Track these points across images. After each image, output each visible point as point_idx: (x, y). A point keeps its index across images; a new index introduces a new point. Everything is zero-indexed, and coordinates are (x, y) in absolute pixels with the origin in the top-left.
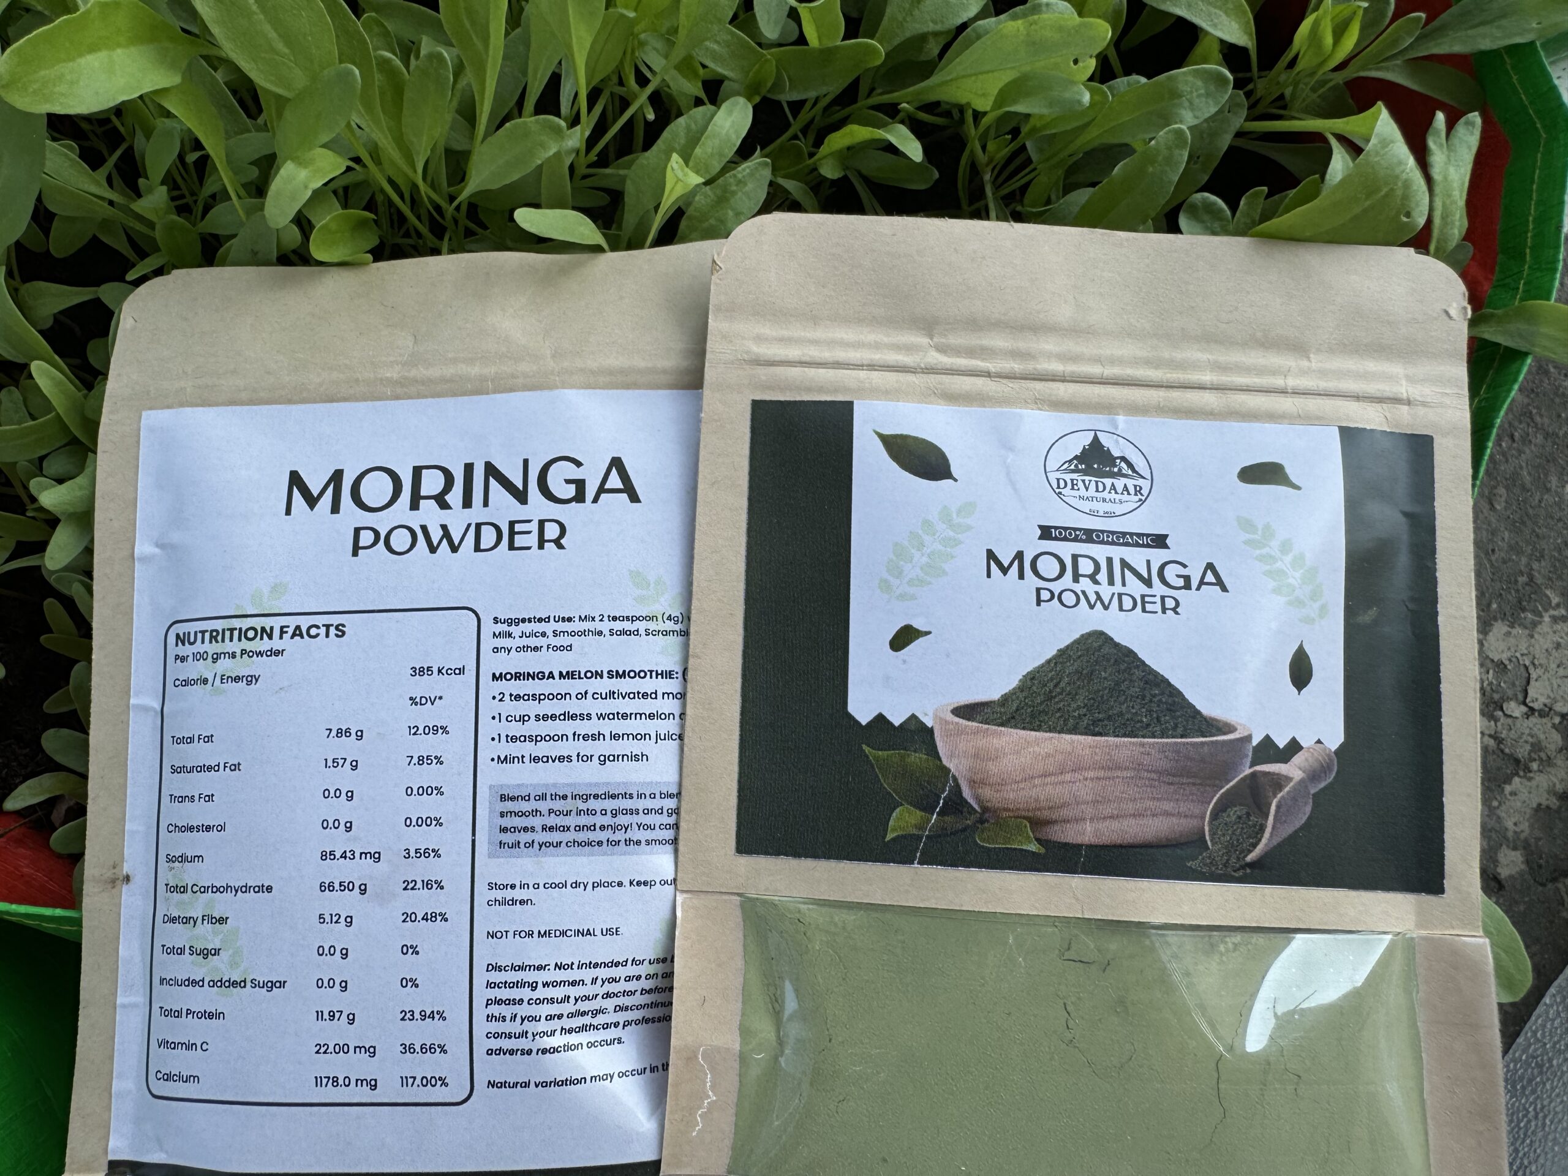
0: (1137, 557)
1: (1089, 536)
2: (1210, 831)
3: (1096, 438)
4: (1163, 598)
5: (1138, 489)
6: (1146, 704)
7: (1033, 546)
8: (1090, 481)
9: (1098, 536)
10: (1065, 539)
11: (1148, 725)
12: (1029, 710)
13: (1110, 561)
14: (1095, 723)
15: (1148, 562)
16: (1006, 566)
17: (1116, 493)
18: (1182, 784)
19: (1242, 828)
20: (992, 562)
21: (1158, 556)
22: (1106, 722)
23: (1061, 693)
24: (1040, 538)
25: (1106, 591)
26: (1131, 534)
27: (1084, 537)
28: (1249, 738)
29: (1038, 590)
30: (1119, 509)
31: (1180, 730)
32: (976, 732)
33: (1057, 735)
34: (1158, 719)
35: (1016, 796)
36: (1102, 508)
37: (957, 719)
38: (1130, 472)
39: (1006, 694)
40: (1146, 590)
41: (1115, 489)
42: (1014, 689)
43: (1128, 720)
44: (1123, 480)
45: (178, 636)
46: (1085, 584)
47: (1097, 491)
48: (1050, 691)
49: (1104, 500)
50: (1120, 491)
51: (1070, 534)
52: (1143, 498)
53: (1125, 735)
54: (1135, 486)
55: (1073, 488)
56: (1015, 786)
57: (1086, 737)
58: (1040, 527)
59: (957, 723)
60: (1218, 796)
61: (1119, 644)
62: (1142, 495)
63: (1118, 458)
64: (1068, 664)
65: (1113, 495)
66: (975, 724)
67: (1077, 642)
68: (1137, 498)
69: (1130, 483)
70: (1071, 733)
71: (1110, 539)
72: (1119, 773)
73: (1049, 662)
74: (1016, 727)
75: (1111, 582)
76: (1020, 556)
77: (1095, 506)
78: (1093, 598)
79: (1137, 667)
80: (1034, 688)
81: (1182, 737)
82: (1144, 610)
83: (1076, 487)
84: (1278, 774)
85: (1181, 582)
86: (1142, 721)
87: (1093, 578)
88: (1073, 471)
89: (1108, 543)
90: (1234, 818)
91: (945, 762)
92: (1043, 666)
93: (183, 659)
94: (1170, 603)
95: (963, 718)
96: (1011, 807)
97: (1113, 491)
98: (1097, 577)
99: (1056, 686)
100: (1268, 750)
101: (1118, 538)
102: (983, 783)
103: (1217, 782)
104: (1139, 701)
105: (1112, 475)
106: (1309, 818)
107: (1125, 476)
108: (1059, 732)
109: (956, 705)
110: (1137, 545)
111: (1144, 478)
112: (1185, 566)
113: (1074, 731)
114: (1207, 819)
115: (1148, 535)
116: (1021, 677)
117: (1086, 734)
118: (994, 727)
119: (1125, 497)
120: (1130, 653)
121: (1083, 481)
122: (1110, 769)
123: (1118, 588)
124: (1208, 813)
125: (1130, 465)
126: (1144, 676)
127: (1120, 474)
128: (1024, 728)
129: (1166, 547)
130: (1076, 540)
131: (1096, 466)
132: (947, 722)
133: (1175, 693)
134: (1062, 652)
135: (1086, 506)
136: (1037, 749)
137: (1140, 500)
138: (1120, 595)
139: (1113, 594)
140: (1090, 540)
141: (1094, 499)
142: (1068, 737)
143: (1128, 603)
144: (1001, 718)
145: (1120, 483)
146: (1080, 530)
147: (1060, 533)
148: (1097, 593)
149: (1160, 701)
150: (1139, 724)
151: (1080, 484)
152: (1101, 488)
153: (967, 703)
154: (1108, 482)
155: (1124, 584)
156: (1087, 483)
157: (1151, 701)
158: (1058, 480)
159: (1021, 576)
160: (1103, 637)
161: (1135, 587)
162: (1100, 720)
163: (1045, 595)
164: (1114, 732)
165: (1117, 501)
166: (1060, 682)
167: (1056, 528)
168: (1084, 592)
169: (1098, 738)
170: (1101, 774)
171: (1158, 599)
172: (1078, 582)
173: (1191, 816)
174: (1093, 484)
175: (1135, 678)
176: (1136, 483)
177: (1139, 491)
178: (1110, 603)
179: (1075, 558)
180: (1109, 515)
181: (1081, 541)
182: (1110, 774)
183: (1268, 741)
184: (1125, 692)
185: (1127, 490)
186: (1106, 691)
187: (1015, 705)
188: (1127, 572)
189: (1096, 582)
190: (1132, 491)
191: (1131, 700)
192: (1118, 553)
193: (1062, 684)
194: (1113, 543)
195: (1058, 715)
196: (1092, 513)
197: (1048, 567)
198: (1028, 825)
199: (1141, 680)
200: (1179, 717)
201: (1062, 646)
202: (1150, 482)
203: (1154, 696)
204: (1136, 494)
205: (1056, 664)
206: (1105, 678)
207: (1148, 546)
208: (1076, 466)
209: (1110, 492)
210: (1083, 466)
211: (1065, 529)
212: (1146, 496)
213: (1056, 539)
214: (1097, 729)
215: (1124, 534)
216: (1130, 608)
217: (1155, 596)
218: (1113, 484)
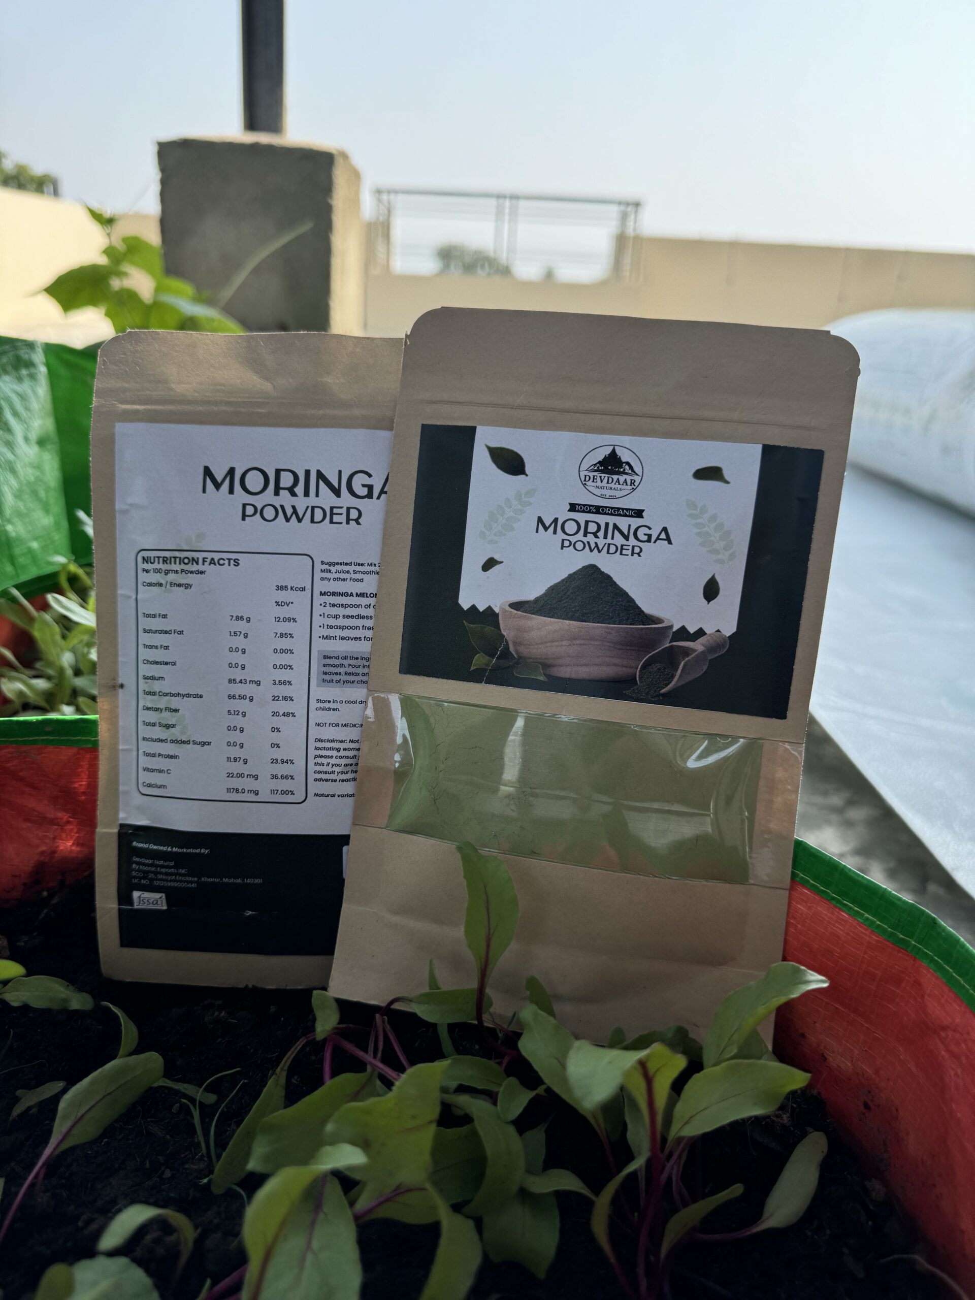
0: (623, 523)
1: (598, 510)
2: (639, 675)
3: (614, 450)
4: (633, 547)
5: (633, 481)
6: (613, 606)
7: (564, 514)
8: (605, 477)
9: (603, 510)
10: (583, 511)
11: (613, 617)
12: (549, 606)
13: (607, 524)
14: (583, 615)
15: (630, 526)
16: (547, 526)
17: (619, 484)
18: (627, 650)
19: (660, 675)
20: (540, 524)
21: (635, 522)
22: (589, 615)
23: (567, 598)
24: (569, 510)
25: (601, 542)
26: (623, 509)
27: (594, 510)
28: (671, 627)
29: (563, 540)
30: (618, 494)
31: (630, 621)
32: (520, 617)
33: (561, 620)
34: (619, 614)
35: (536, 651)
36: (608, 493)
37: (511, 610)
38: (630, 472)
39: (537, 597)
40: (624, 542)
41: (619, 482)
42: (543, 594)
43: (602, 614)
44: (625, 477)
45: (144, 558)
46: (590, 536)
47: (608, 483)
48: (562, 597)
49: (611, 488)
50: (621, 483)
51: (587, 509)
52: (635, 487)
53: (598, 623)
54: (631, 480)
55: (593, 481)
56: (536, 647)
57: (576, 622)
58: (570, 504)
59: (511, 612)
60: (647, 657)
61: (603, 572)
62: (634, 485)
63: (624, 463)
64: (573, 582)
65: (617, 486)
66: (519, 613)
67: (580, 570)
68: (631, 487)
69: (629, 478)
70: (570, 620)
71: (610, 512)
72: (592, 642)
73: (563, 580)
74: (541, 615)
75: (605, 537)
76: (556, 520)
77: (604, 492)
78: (593, 546)
79: (611, 586)
80: (553, 595)
81: (631, 624)
82: (621, 554)
83: (595, 481)
84: (687, 648)
85: (646, 538)
86: (609, 615)
87: (595, 535)
88: (596, 471)
89: (608, 514)
90: (655, 669)
91: (504, 633)
92: (559, 583)
93: (147, 571)
94: (637, 550)
95: (513, 609)
96: (533, 657)
97: (617, 483)
98: (598, 534)
99: (564, 594)
100: (683, 633)
101: (614, 511)
102: (520, 644)
103: (648, 650)
104: (609, 604)
105: (619, 473)
106: (705, 672)
107: (627, 474)
108: (563, 619)
109: (511, 602)
110: (626, 516)
111: (637, 475)
112: (650, 528)
113: (571, 619)
114: (639, 669)
115: (633, 510)
116: (547, 588)
117: (578, 621)
118: (530, 615)
119: (625, 487)
120: (609, 577)
121: (601, 477)
122: (588, 639)
123: (609, 540)
124: (640, 666)
125: (631, 467)
126: (614, 591)
127: (624, 473)
128: (544, 616)
129: (642, 517)
130: (589, 512)
131: (610, 468)
132: (506, 611)
133: (631, 601)
134: (570, 576)
135: (598, 492)
136: (550, 627)
137: (633, 488)
138: (609, 545)
139: (606, 544)
140: (598, 512)
141: (605, 488)
142: (567, 622)
143: (613, 549)
144: (533, 610)
145: (622, 478)
146: (593, 506)
147: (581, 508)
148: (596, 543)
149: (621, 605)
150: (607, 617)
151: (598, 479)
152: (610, 481)
153: (517, 601)
154: (615, 477)
155: (613, 538)
156: (602, 478)
157: (616, 605)
158: (586, 476)
159: (555, 532)
160: (595, 568)
161: (619, 540)
162: (586, 614)
163: (566, 543)
164: (593, 620)
165: (619, 489)
166: (566, 593)
167: (579, 505)
168: (588, 543)
169: (584, 623)
170: (582, 642)
171: (630, 548)
172: (586, 536)
173: (631, 667)
174: (606, 478)
175: (609, 591)
176: (632, 478)
177: (633, 483)
178: (602, 549)
179: (587, 522)
180: (612, 498)
181: (593, 513)
182: (587, 642)
183: (683, 629)
184: (602, 599)
185: (626, 483)
186: (592, 598)
187: (542, 604)
188: (616, 531)
189: (597, 537)
190: (629, 482)
191: (605, 603)
192: (612, 520)
193: (568, 594)
194: (611, 514)
195: (564, 610)
196: (602, 496)
197: (571, 527)
198: (541, 666)
199: (612, 592)
200: (631, 613)
201: (571, 572)
202: (641, 478)
203: (619, 601)
204: (631, 485)
205: (566, 582)
206: (592, 591)
207: (632, 516)
208: (598, 468)
209: (615, 484)
210: (602, 468)
211: (584, 505)
212: (636, 485)
213: (578, 511)
214: (584, 618)
215: (619, 509)
216: (614, 552)
217: (629, 546)
218: (618, 479)
